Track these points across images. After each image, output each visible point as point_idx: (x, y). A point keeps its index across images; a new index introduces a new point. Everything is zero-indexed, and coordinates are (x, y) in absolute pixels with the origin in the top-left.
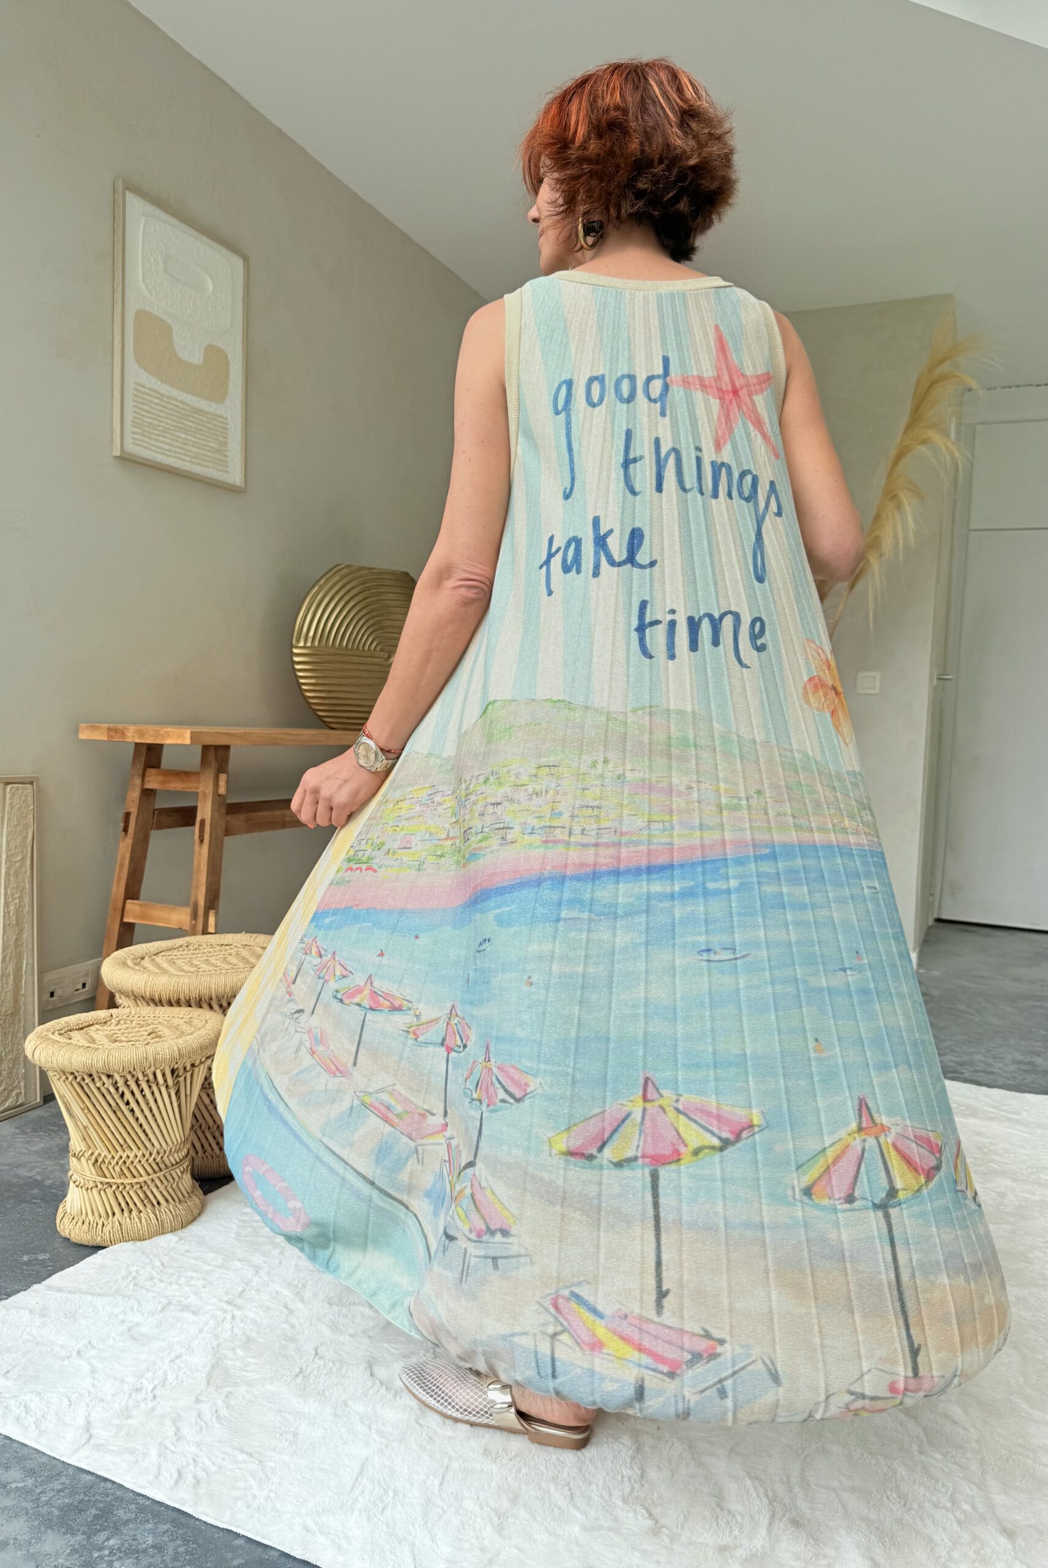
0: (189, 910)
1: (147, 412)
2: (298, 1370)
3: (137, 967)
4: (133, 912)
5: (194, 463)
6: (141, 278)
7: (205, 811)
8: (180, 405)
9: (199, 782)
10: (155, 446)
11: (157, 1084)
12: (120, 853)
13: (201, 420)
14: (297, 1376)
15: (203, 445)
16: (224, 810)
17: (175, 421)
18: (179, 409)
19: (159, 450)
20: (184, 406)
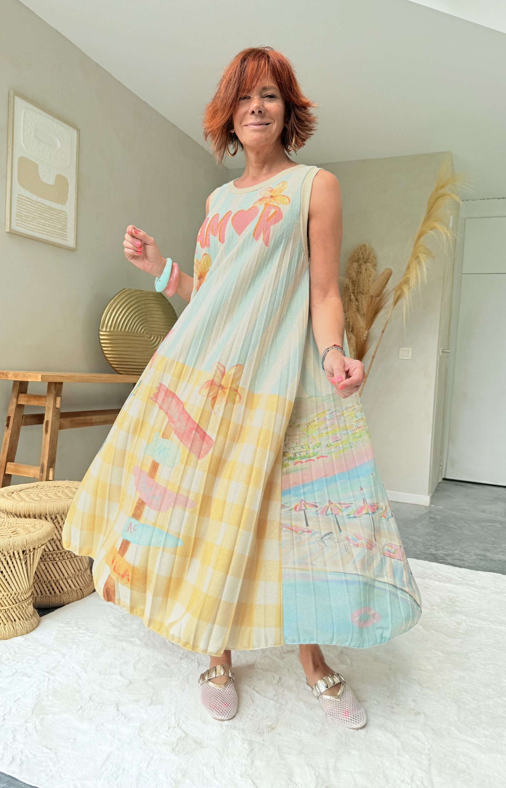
0: (39, 468)
1: (24, 209)
2: (79, 707)
3: (9, 497)
4: (11, 468)
5: (48, 235)
6: (22, 140)
7: (49, 416)
8: (42, 205)
9: (46, 401)
10: (28, 227)
11: (15, 558)
12: (5, 437)
13: (53, 213)
14: (79, 710)
15: (53, 226)
16: (59, 416)
17: (39, 214)
18: (41, 208)
19: (30, 229)
20: (44, 206)
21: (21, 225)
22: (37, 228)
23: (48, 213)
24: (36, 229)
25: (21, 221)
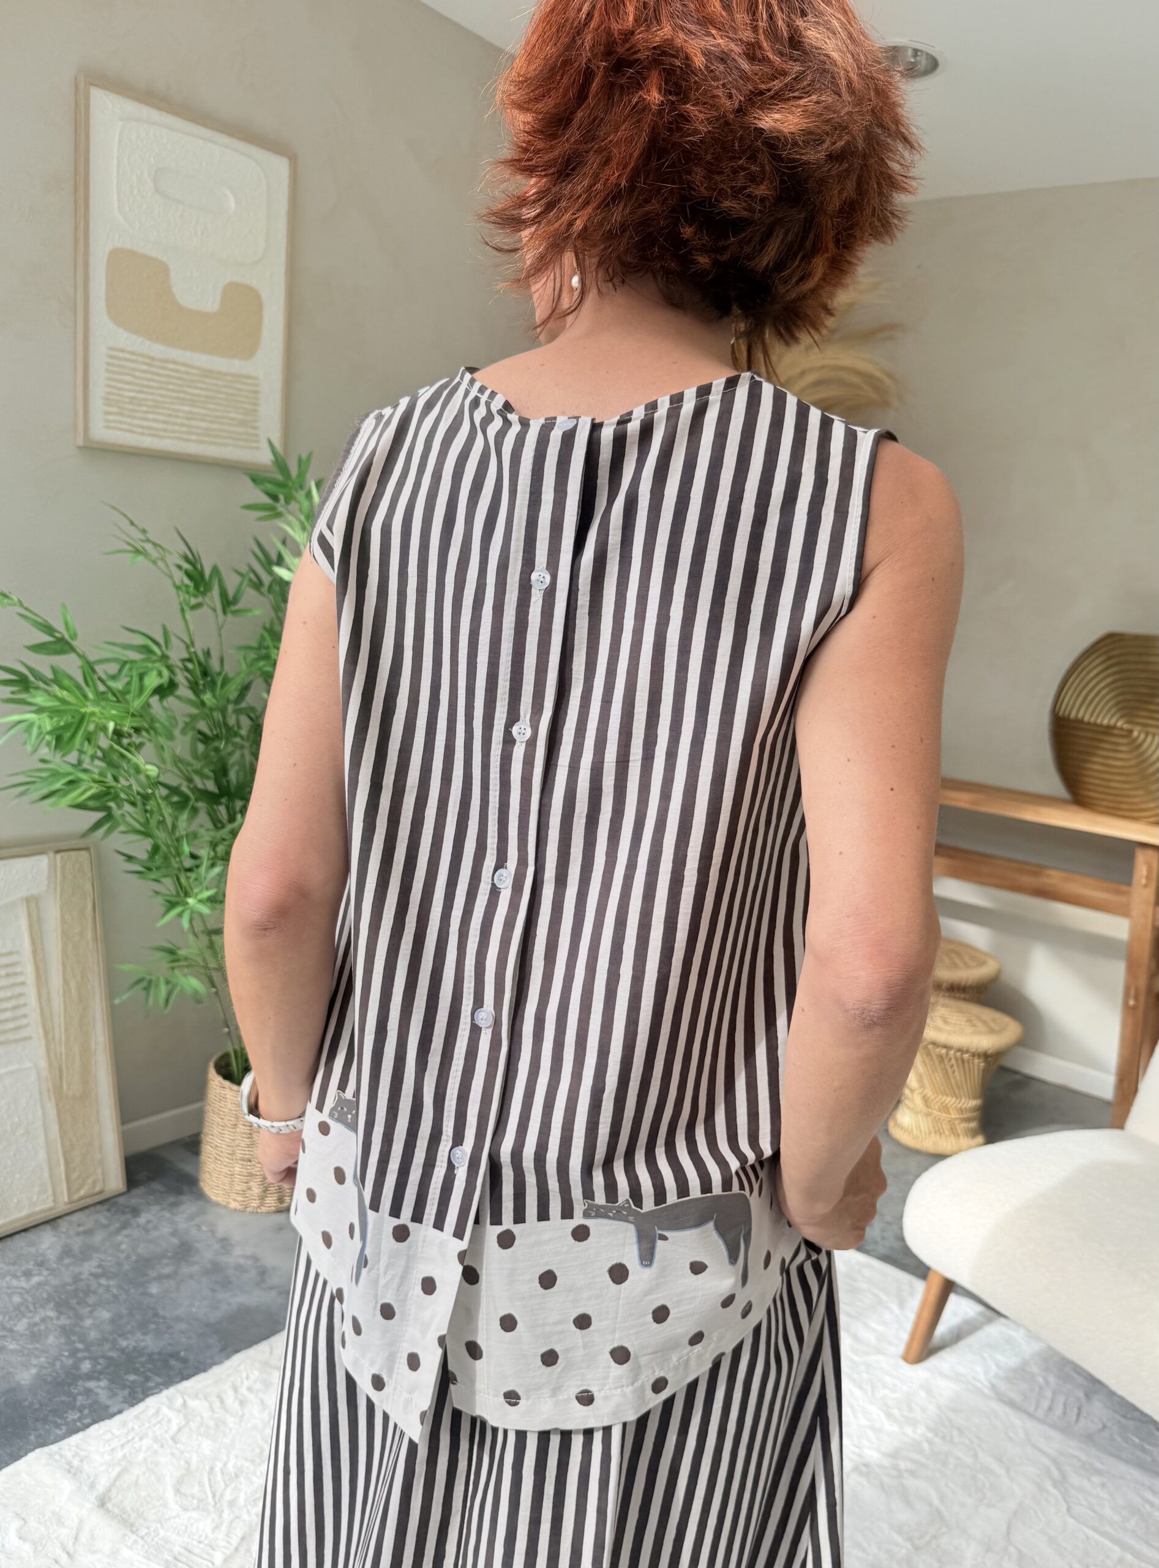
1: (128, 383)
5: (201, 443)
6: (115, 204)
8: (182, 368)
10: (140, 427)
13: (217, 385)
15: (219, 417)
17: (174, 391)
18: (179, 375)
19: (146, 431)
20: (189, 370)
21: (118, 425)
22: (170, 427)
23: (200, 385)
24: (165, 430)
25: (121, 414)
